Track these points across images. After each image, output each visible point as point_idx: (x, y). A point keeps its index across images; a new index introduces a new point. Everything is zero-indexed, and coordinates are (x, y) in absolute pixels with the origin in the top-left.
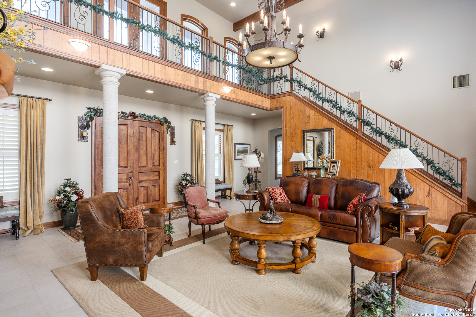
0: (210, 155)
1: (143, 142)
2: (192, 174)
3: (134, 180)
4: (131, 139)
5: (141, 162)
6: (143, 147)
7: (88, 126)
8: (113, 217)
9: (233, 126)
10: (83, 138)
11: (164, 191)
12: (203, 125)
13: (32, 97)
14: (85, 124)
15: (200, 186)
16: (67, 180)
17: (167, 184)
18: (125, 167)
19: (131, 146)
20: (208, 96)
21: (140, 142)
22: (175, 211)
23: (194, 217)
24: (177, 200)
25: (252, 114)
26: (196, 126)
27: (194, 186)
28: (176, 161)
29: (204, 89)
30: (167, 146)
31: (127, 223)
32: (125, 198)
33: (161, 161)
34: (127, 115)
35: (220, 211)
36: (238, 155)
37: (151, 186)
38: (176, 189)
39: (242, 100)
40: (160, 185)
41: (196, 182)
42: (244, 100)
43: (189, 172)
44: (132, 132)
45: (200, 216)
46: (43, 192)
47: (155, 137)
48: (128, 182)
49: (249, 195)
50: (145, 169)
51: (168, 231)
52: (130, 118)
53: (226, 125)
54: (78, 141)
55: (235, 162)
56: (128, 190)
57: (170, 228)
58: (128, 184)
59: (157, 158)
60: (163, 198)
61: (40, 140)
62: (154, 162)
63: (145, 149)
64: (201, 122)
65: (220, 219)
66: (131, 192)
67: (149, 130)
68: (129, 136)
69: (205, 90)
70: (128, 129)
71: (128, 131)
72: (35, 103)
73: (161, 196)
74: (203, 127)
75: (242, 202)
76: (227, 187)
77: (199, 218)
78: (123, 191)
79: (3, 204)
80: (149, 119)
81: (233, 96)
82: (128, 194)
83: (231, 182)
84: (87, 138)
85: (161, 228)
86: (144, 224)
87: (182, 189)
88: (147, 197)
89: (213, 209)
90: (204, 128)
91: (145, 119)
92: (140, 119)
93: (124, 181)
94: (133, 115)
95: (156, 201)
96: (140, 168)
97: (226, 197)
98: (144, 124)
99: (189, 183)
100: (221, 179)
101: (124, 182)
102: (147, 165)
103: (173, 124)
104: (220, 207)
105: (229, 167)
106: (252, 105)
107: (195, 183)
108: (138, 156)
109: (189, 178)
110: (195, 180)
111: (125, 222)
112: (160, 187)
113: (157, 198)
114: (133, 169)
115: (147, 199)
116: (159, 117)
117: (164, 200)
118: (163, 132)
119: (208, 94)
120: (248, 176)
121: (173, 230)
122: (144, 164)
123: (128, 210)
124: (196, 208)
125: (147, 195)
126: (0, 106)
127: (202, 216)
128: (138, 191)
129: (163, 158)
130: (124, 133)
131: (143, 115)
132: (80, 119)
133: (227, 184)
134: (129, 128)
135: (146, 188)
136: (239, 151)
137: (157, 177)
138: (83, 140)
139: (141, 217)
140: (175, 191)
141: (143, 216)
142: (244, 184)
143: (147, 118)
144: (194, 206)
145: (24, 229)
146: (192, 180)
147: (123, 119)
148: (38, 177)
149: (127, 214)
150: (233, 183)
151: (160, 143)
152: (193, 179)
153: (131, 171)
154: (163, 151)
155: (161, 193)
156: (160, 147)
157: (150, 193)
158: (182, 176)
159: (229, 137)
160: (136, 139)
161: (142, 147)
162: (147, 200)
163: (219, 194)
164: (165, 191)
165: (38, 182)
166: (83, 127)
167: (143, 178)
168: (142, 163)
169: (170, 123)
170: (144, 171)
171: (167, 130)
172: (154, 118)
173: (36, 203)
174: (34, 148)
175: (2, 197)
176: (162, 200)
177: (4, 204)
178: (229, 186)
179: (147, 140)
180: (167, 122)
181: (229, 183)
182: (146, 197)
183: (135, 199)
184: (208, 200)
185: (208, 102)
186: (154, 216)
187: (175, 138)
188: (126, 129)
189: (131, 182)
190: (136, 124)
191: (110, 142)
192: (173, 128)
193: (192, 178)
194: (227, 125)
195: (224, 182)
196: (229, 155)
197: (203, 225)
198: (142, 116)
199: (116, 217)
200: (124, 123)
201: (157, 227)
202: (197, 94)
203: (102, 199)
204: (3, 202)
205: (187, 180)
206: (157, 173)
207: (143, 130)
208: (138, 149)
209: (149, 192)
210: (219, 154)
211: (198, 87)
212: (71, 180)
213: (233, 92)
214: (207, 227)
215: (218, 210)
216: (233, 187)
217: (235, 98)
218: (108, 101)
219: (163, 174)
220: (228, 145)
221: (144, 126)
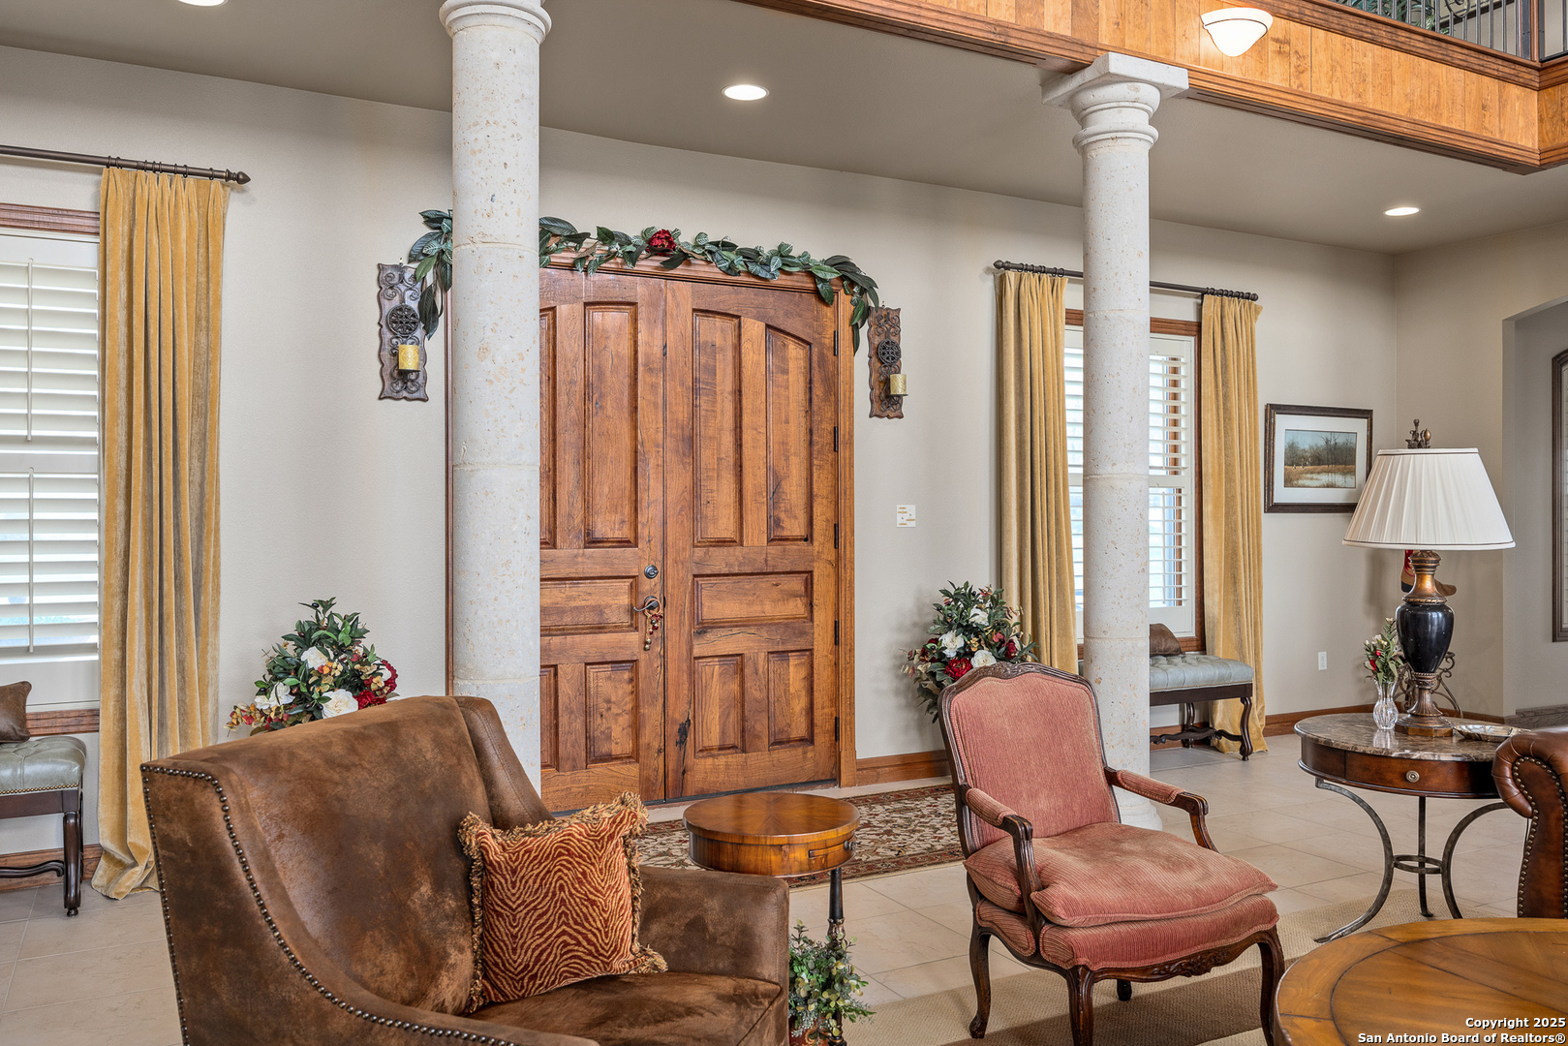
0: (1116, 470)
1: (719, 398)
2: (1000, 594)
3: (668, 618)
4: (653, 387)
5: (710, 514)
6: (721, 429)
7: (429, 315)
8: (409, 883)
9: (1254, 298)
10: (402, 382)
11: (837, 686)
12: (1072, 297)
13: (157, 169)
14: (414, 305)
15: (1055, 674)
16: (315, 606)
17: (852, 650)
18: (623, 543)
19: (651, 423)
20: (1111, 79)
21: (703, 402)
22: (899, 811)
23: (1012, 904)
24: (912, 745)
25: (1392, 213)
26: (1025, 301)
27: (1014, 675)
28: (907, 514)
29: (1077, 36)
30: (852, 424)
31: (515, 937)
32: (620, 719)
33: (822, 512)
34: (630, 248)
35: (1207, 875)
36: (1289, 482)
37: (762, 656)
38: (905, 681)
39: (1337, 97)
40: (811, 650)
41: (1028, 641)
42: (1350, 100)
43: (982, 580)
44: (658, 344)
45: (1059, 910)
46: (205, 668)
47: (785, 372)
48: (637, 629)
49: (1427, 755)
50: (732, 560)
51: (812, 1007)
52: (649, 264)
53: (1213, 292)
54: (380, 399)
55: (1269, 521)
56: (637, 674)
57: (827, 985)
58: (634, 638)
59: (794, 491)
60: (830, 726)
61: (195, 396)
62: (782, 516)
63: (728, 440)
64: (1058, 279)
65: (1212, 936)
66: (655, 685)
67: (754, 329)
68: (641, 369)
69: (1087, 40)
70: (636, 329)
71: (636, 342)
72: (166, 198)
73: (823, 713)
74: (1068, 312)
75: (1360, 802)
76: (1221, 678)
77: (1048, 922)
78: (609, 678)
79: (26, 720)
80: (754, 268)
81: (1276, 77)
82: (635, 693)
83: (1247, 646)
84: (425, 379)
85: (755, 996)
86: (637, 947)
87: (938, 678)
88: (743, 719)
89: (1151, 855)
90: (1075, 318)
91: (731, 270)
92: (700, 269)
93: (614, 620)
94: (662, 245)
95: (789, 741)
96: (699, 552)
97: (1215, 741)
98: (725, 298)
99: (980, 648)
100: (1183, 627)
101: (617, 629)
102: (741, 536)
103: (888, 296)
104: (1203, 841)
105: (1235, 552)
106: (1405, 129)
107: (1017, 645)
108: (688, 482)
109: (979, 617)
110: (1017, 629)
111: (501, 928)
112: (816, 662)
113: (799, 729)
114: (664, 554)
115: (743, 731)
116: (805, 254)
117: (837, 738)
118: (828, 341)
119: (1106, 61)
120: (1414, 616)
121: (857, 996)
122: (725, 527)
123: (529, 834)
124: (1028, 835)
125: (743, 706)
126: (3, 219)
127: (1071, 906)
128: (692, 684)
129: (832, 497)
130: (617, 352)
131: (716, 244)
132: (388, 279)
133: (1224, 662)
134: (641, 325)
135: (737, 663)
136: (1294, 458)
137: (797, 607)
138: (405, 394)
139: (619, 894)
140: (897, 693)
141: (634, 885)
142: (1376, 670)
143: (739, 261)
144: (1007, 824)
145: (117, 857)
146: (999, 626)
147: (608, 271)
148: (179, 587)
149: (514, 872)
150: (1257, 654)
151: (815, 408)
152: (1005, 624)
153: (655, 568)
154: (831, 456)
155: (821, 698)
156: (811, 432)
157: (757, 694)
158: (942, 600)
159: (1232, 368)
160: (682, 384)
161: (711, 433)
162: (743, 737)
163: (1171, 717)
164: (842, 690)
165: (180, 612)
166: (404, 320)
167: (719, 605)
168: (715, 520)
169: (867, 287)
170: (725, 570)
171: (855, 328)
172: (777, 262)
173: (169, 723)
174: (163, 434)
175: (23, 689)
176: (822, 739)
177: (29, 724)
178: (1235, 675)
179: (738, 392)
180: (852, 284)
181: (1235, 655)
182: (733, 717)
183: (676, 728)
184: (1112, 778)
185: (1103, 122)
186: (712, 889)
187: (899, 377)
188: (627, 329)
189: (655, 628)
190: (682, 296)
191: (491, 382)
192: (887, 318)
193: (999, 618)
194: (1222, 293)
195: (1201, 644)
196: (1230, 480)
197: (1075, 976)
198: (710, 252)
199: (438, 886)
200: (617, 294)
201: (726, 985)
202: (1030, 75)
203: (338, 750)
204: (29, 710)
205: (969, 630)
206: (796, 584)
207: (716, 331)
208: (690, 443)
209: (754, 692)
210: (1163, 472)
211: (1035, 24)
212: (333, 609)
213: (1272, 46)
214: (1104, 993)
215: (1190, 866)
216: (1258, 680)
217: (1285, 85)
218: (476, 124)
219: (832, 588)
220: (1228, 418)
221: (722, 308)
